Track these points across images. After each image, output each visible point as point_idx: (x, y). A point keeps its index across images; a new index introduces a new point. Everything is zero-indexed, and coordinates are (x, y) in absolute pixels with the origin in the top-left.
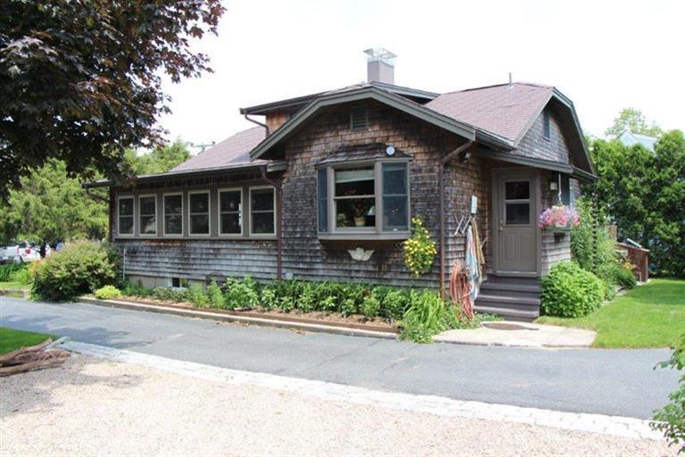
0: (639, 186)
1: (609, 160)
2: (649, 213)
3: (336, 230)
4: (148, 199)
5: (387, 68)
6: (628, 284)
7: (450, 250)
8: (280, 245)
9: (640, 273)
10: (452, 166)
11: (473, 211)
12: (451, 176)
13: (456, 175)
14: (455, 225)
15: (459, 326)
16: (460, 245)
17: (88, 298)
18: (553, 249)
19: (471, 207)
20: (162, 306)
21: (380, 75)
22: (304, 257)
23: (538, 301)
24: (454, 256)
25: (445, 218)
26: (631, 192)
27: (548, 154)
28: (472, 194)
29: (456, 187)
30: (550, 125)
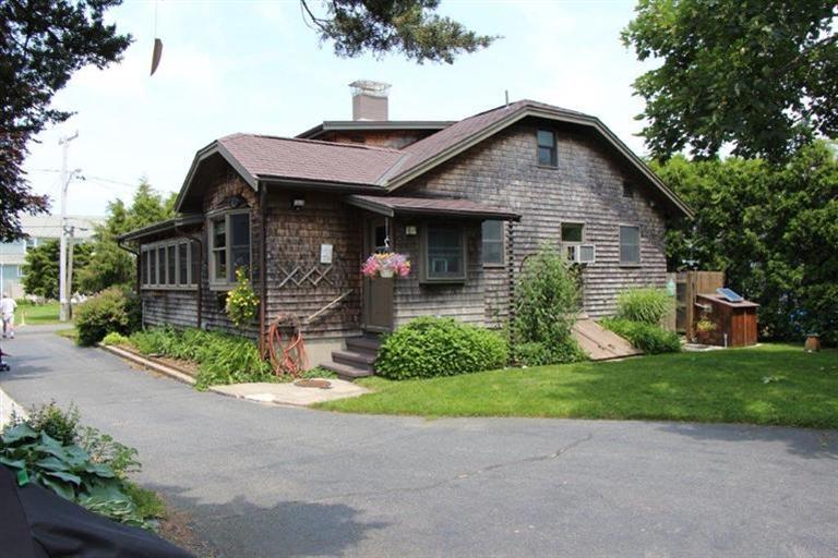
0: (758, 218)
1: (726, 184)
2: (773, 254)
3: (216, 281)
4: (153, 252)
5: (374, 101)
6: (649, 349)
7: (269, 301)
8: (201, 295)
9: (726, 336)
10: (276, 215)
11: (323, 260)
12: (272, 226)
13: (286, 224)
14: (282, 276)
15: (267, 379)
16: (294, 296)
17: (102, 344)
18: (417, 303)
19: (320, 256)
20: (127, 351)
21: (362, 110)
22: (211, 307)
23: (370, 359)
24: (279, 308)
25: (265, 270)
26: (747, 226)
27: (552, 186)
28: (323, 242)
29: (284, 237)
30: (559, 149)
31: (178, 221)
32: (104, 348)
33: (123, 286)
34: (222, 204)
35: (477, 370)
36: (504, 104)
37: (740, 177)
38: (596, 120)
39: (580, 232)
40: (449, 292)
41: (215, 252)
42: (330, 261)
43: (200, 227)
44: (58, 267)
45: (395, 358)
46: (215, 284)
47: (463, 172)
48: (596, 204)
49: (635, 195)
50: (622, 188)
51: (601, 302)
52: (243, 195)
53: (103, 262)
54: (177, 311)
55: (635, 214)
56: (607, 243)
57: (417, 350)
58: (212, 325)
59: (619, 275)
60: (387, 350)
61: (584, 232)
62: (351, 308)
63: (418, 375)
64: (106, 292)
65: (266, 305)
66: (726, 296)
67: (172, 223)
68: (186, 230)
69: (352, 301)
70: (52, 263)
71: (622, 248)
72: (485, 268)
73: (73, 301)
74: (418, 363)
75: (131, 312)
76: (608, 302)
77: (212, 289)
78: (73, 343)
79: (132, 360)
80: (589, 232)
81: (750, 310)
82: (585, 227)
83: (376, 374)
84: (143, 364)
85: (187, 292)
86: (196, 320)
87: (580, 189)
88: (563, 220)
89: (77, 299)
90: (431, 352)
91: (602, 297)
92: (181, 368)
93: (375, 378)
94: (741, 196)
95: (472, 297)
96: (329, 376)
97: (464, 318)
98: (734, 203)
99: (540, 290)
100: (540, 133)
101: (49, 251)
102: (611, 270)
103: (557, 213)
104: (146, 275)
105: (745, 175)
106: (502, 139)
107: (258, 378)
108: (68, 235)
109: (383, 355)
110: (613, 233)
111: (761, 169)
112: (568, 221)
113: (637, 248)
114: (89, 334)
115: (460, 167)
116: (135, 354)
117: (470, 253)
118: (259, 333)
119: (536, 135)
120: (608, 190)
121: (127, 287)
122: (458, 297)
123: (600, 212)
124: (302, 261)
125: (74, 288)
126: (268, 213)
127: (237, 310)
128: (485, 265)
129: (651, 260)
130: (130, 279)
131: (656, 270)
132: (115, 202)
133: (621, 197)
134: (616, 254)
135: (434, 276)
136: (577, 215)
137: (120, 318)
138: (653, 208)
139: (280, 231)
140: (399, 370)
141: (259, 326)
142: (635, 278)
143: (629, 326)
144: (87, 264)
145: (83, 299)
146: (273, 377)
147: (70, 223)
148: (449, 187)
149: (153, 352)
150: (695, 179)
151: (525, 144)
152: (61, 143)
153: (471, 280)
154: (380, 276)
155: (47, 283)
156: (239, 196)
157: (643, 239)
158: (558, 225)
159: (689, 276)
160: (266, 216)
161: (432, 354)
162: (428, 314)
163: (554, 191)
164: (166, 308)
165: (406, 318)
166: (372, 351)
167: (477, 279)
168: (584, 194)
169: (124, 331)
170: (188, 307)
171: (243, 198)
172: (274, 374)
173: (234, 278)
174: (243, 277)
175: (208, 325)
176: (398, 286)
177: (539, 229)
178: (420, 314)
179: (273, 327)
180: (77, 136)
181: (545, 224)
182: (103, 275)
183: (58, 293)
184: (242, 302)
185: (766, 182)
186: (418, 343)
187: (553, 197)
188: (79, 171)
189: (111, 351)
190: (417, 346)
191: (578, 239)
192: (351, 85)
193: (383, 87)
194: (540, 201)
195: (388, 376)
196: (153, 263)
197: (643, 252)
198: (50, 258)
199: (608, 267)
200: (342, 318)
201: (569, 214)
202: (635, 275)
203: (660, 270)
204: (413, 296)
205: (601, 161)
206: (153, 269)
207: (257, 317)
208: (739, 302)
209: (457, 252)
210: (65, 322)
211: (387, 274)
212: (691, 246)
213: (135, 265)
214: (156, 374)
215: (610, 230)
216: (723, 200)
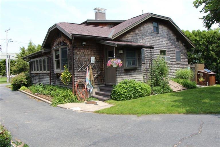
0: (215, 48)
1: (204, 38)
3: (56, 70)
4: (34, 62)
5: (102, 14)
6: (189, 87)
7: (75, 76)
8: (51, 74)
9: (208, 83)
10: (77, 48)
11: (92, 62)
12: (76, 51)
13: (80, 50)
14: (79, 67)
15: (76, 102)
16: (83, 74)
17: (20, 90)
18: (123, 75)
19: (91, 61)
20: (28, 92)
21: (98, 17)
22: (54, 78)
23: (109, 94)
24: (78, 78)
25: (74, 65)
26: (211, 50)
27: (157, 39)
28: (92, 56)
29: (79, 55)
30: (159, 28)
31: (43, 51)
32: (21, 91)
33: (25, 72)
34: (57, 45)
35: (143, 96)
36: (142, 14)
37: (208, 36)
38: (170, 18)
39: (165, 52)
40: (132, 71)
41: (56, 60)
42: (94, 62)
43: (50, 53)
44: (6, 67)
45: (119, 93)
46: (56, 71)
47: (133, 34)
48: (169, 44)
49: (179, 41)
50: (176, 39)
51: (171, 74)
52: (65, 41)
53: (19, 65)
54: (43, 80)
55: (180, 47)
56: (172, 56)
57: (125, 91)
58: (55, 84)
59: (176, 65)
60: (115, 91)
61: (166, 52)
62: (101, 77)
63: (126, 99)
64: (20, 74)
65: (74, 77)
66: (207, 71)
67: (41, 52)
68: (45, 54)
69: (101, 75)
70: (4, 66)
71: (176, 57)
72: (143, 64)
73: (11, 77)
74: (126, 95)
75: (28, 80)
76: (173, 73)
77: (55, 72)
78: (11, 89)
79: (29, 95)
80: (168, 52)
81: (213, 75)
82: (167, 51)
83: (111, 99)
84: (33, 97)
85: (46, 73)
86: (49, 82)
87: (165, 40)
88: (161, 49)
89: (12, 77)
90: (130, 91)
91: (171, 72)
92: (46, 98)
93: (111, 100)
94: (208, 42)
95: (139, 73)
96: (95, 100)
97: (137, 80)
98: (206, 44)
99: (159, 70)
100: (154, 23)
101: (3, 63)
102: (174, 64)
103: (159, 47)
104: (32, 69)
105: (209, 35)
106: (143, 24)
107: (73, 101)
108: (9, 58)
109: (114, 92)
110: (174, 53)
111: (214, 34)
112: (162, 49)
113: (180, 57)
114: (15, 87)
115: (132, 32)
116: (30, 93)
117: (138, 59)
118: (72, 86)
119: (153, 23)
120: (172, 40)
121: (27, 72)
122: (135, 73)
123: (170, 46)
124: (85, 62)
125: (11, 73)
126: (74, 47)
127: (65, 79)
128: (143, 63)
129: (184, 61)
130: (27, 70)
131: (185, 64)
132: (22, 47)
133: (176, 42)
134: (175, 59)
135: (128, 66)
136: (164, 47)
137: (25, 82)
138: (184, 45)
139: (78, 53)
140: (120, 98)
141: (72, 84)
142: (180, 66)
143: (181, 80)
144: (14, 66)
145: (14, 76)
146: (77, 101)
147: (9, 55)
148: (129, 39)
149: (36, 93)
150: (194, 37)
151: (150, 26)
152: (5, 31)
153: (139, 67)
154: (112, 67)
155: (3, 72)
156: (63, 42)
157: (182, 55)
158: (159, 50)
159: (196, 65)
160: (73, 48)
161: (130, 92)
162: (127, 79)
163: (158, 40)
164: (40, 79)
165: (120, 80)
166: (110, 91)
167: (140, 67)
168: (166, 41)
169: (26, 86)
170: (46, 78)
171: (65, 43)
172: (78, 100)
173: (63, 68)
174: (66, 68)
175: (53, 84)
176: (117, 70)
177: (154, 52)
178: (124, 79)
179: (77, 84)
180: (10, 29)
181: (156, 50)
182: (19, 69)
183: (6, 75)
184: (67, 76)
185: (216, 37)
186: (125, 88)
187: (158, 42)
188: (11, 39)
189: (22, 92)
190: (125, 89)
191: (164, 54)
192: (94, 9)
193: (104, 10)
194: (154, 43)
195: (116, 99)
196: (34, 65)
197: (182, 58)
198: (4, 65)
199: (173, 63)
200: (98, 81)
201: (162, 47)
202: (180, 65)
203: (186, 64)
204: (122, 73)
205: (170, 31)
206: (35, 67)
207: (71, 81)
208: (210, 72)
209: (134, 59)
210: (8, 83)
211: (115, 66)
212: (196, 56)
213: (29, 66)
214: (38, 100)
215: (173, 52)
216: (203, 43)
